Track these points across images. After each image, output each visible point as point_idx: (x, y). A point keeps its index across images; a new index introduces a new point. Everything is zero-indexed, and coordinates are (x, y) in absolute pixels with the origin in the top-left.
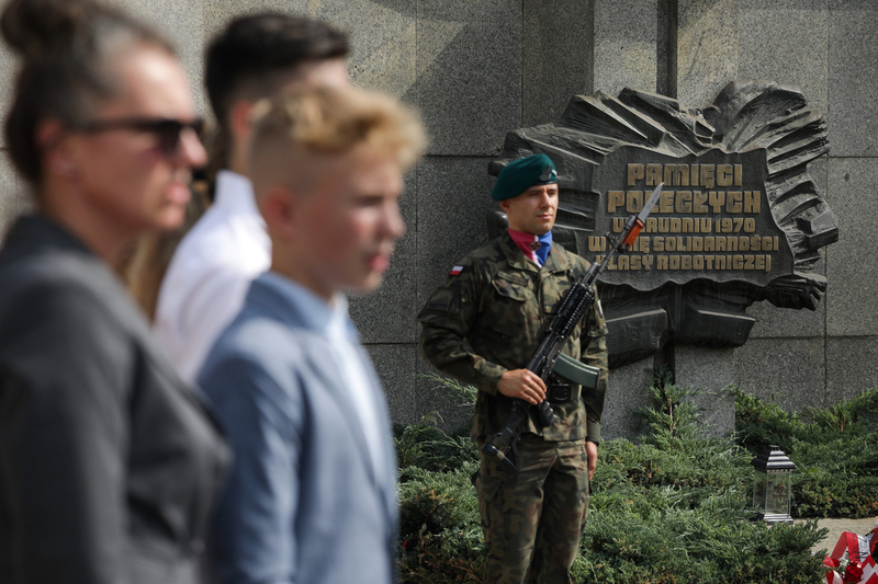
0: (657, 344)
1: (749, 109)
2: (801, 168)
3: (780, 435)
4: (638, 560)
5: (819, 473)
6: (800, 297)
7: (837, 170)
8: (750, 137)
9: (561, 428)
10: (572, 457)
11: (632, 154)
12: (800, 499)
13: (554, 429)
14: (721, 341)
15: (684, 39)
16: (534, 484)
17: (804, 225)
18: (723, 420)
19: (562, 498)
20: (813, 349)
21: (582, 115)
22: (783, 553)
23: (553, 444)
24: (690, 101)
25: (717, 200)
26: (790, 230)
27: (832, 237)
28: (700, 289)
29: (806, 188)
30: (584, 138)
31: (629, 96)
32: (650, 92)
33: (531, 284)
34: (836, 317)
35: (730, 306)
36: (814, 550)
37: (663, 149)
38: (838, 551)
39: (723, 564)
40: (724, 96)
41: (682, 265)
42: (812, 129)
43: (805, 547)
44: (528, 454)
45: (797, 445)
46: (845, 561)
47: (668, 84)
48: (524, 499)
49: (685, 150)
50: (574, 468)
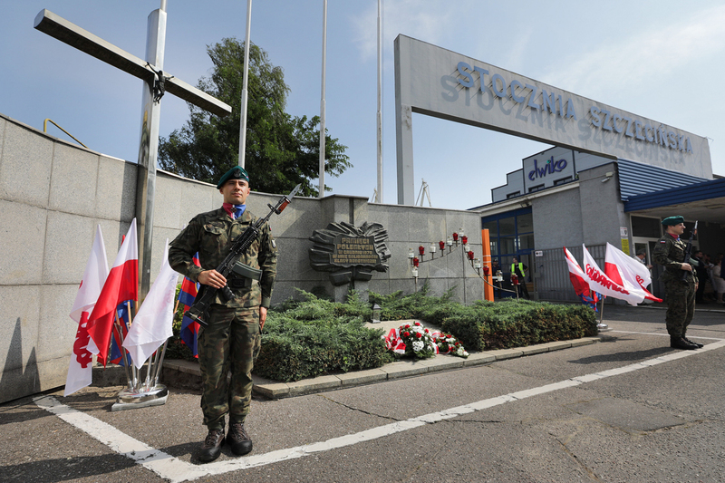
0: (350, 280)
1: (370, 227)
2: (382, 241)
3: (378, 301)
4: (321, 345)
5: (387, 309)
6: (383, 269)
7: (391, 244)
8: (370, 233)
9: (238, 301)
10: (246, 316)
11: (343, 236)
12: (383, 316)
13: (233, 301)
14: (365, 279)
15: (355, 212)
16: (221, 332)
17: (383, 253)
18: (366, 297)
19: (241, 337)
20: (387, 282)
21: (331, 227)
22: (371, 339)
23: (233, 309)
24: (357, 226)
25: (363, 247)
26: (380, 254)
27: (389, 256)
28: (359, 267)
29: (384, 245)
30: (331, 232)
31: (343, 223)
32: (347, 221)
33: (226, 227)
34: (391, 274)
35: (367, 271)
36: (382, 337)
37: (350, 235)
38: (390, 335)
39: (352, 344)
40: (365, 224)
41: (356, 261)
42: (384, 232)
43: (379, 337)
44: (219, 315)
45: (383, 303)
46: (392, 339)
47: (352, 221)
48: (215, 339)
49: (356, 235)
50: (246, 322)
